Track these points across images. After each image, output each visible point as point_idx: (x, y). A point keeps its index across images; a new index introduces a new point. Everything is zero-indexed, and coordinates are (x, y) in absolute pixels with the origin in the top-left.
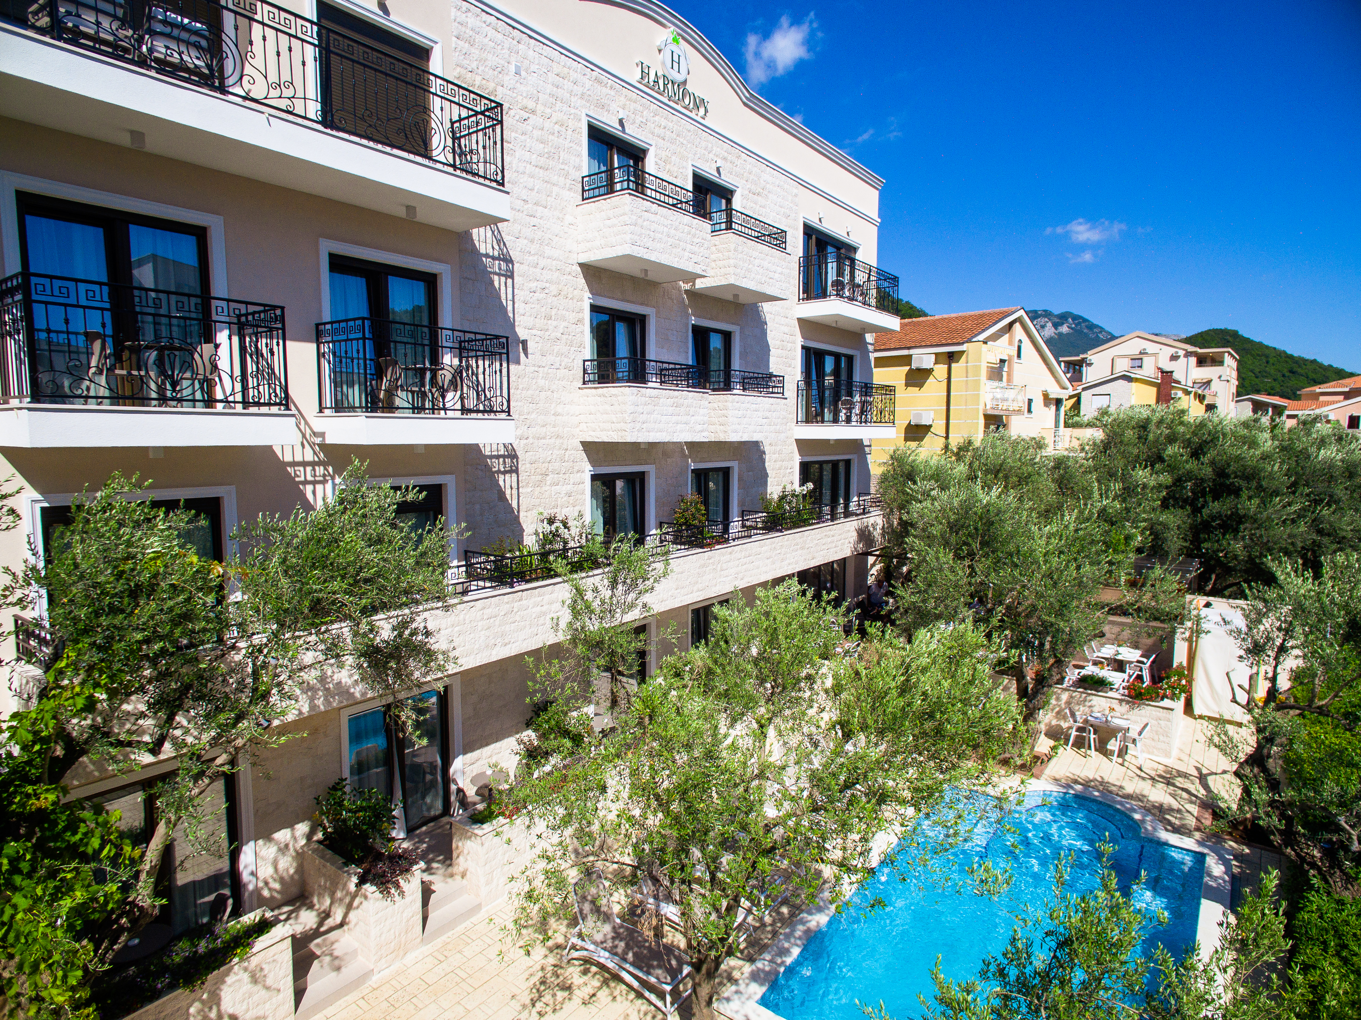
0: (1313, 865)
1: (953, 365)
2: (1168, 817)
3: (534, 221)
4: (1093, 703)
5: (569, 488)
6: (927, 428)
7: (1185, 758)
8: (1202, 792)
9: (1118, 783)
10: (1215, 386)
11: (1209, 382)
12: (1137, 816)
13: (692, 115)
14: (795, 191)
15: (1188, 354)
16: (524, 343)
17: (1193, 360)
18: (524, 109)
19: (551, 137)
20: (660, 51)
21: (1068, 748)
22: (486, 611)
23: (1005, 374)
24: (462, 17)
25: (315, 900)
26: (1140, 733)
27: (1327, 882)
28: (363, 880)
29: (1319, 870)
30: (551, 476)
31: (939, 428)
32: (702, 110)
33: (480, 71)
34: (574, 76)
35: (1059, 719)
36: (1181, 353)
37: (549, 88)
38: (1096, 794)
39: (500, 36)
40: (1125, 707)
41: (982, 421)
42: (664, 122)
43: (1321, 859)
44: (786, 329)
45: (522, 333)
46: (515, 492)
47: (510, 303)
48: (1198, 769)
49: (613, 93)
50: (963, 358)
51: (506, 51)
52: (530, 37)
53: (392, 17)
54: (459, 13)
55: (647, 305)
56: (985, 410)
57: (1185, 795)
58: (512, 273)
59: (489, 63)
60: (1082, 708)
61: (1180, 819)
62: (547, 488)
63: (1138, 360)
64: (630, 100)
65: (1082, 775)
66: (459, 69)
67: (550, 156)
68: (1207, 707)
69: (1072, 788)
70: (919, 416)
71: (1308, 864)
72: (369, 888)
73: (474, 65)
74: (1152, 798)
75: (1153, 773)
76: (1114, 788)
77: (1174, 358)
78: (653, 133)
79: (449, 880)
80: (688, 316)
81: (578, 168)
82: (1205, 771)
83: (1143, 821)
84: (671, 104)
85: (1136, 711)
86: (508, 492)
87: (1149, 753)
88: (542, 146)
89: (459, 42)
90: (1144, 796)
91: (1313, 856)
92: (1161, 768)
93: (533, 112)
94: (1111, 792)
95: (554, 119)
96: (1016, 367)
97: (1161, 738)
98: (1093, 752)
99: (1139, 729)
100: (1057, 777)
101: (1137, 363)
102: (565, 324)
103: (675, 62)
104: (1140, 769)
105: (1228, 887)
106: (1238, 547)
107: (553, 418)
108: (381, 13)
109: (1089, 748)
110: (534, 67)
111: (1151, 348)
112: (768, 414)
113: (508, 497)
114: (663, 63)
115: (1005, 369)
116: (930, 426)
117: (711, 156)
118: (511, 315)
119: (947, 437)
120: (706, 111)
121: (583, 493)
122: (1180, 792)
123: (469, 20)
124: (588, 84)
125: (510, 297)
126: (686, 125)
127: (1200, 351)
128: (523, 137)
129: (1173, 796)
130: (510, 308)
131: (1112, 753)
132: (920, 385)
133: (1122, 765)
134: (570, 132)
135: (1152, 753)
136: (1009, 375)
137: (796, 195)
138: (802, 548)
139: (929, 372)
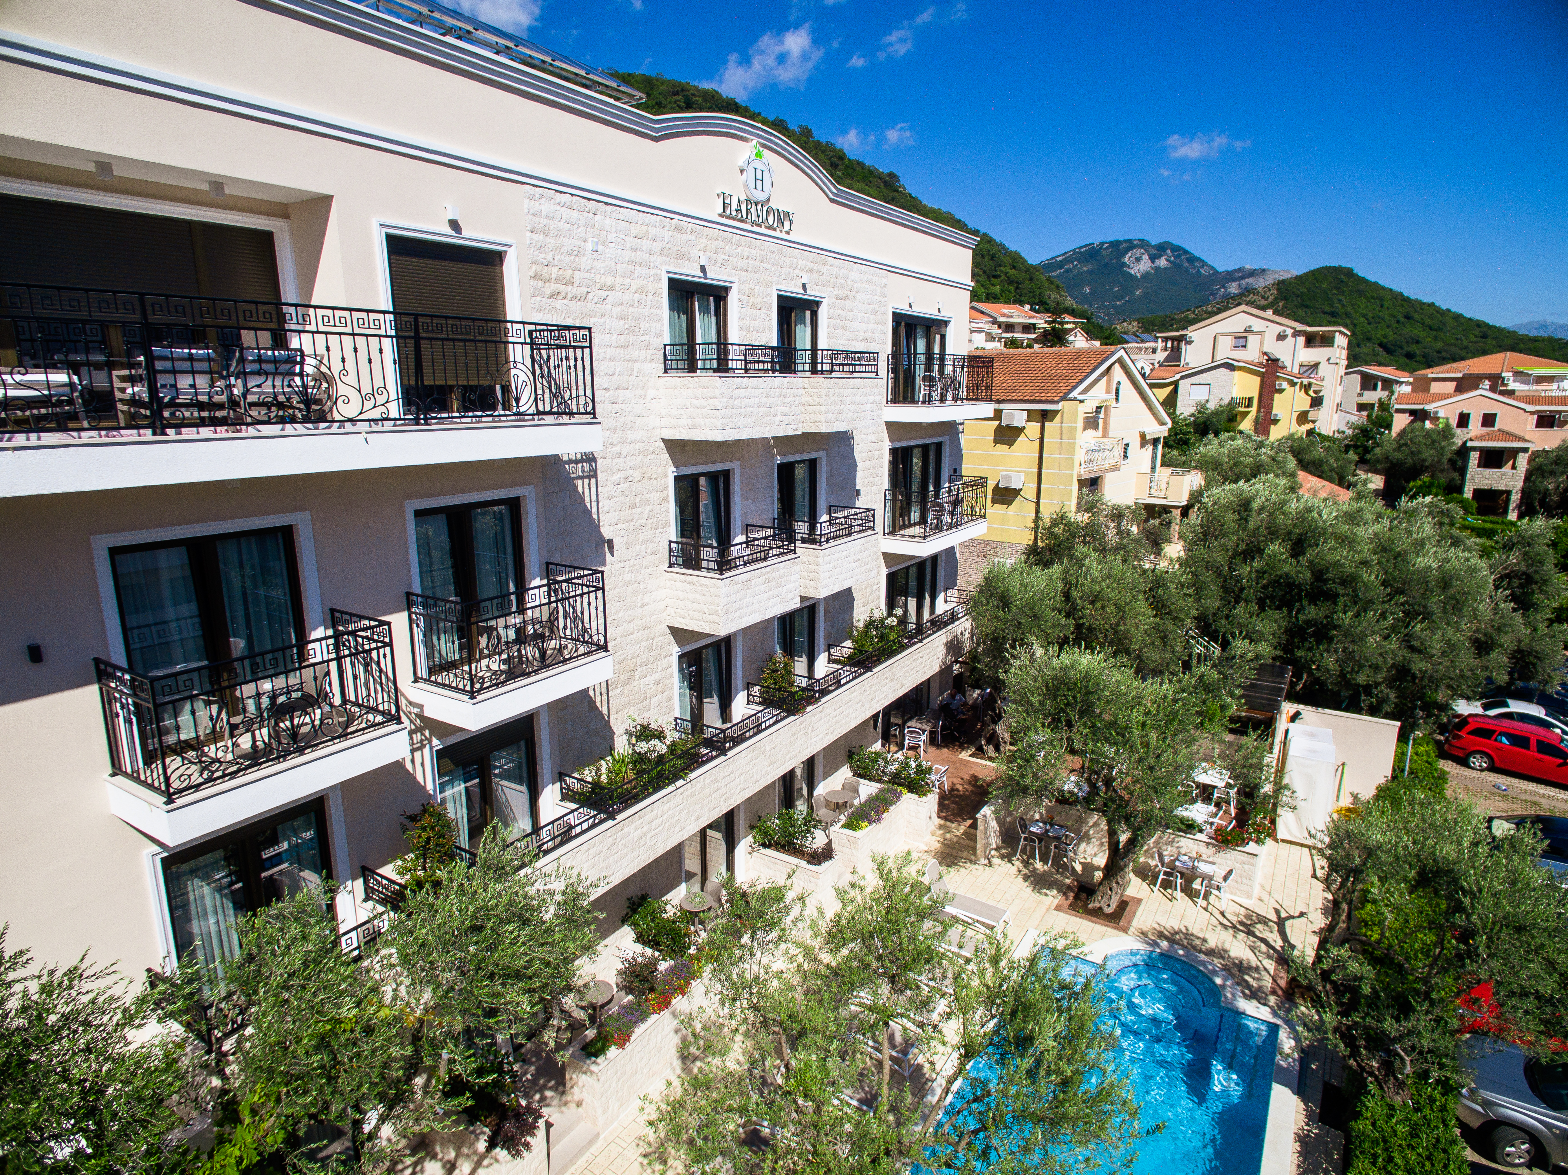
0: (1371, 1074)
1: (1047, 424)
2: (1247, 977)
3: (616, 407)
4: (1181, 844)
5: (657, 676)
6: (1016, 492)
7: (1265, 897)
8: (1278, 943)
9: (1201, 935)
10: (1323, 369)
11: (1316, 365)
12: (1218, 981)
13: (777, 234)
14: (884, 281)
15: (1296, 334)
16: (610, 543)
17: (1301, 340)
18: (603, 288)
19: (631, 310)
20: (742, 171)
21: (1156, 889)
22: (591, 851)
23: (1101, 422)
24: (535, 206)
25: (438, 1149)
26: (1225, 878)
27: (1381, 1088)
28: (492, 1144)
29: (1376, 1078)
30: (640, 669)
31: (1029, 492)
32: (787, 224)
33: (556, 262)
34: (653, 231)
35: (1147, 857)
36: (1289, 332)
37: (628, 255)
38: (1181, 952)
39: (575, 214)
40: (1212, 850)
41: (1075, 486)
42: (746, 252)
43: (1378, 1069)
44: (873, 437)
45: (607, 532)
46: (605, 697)
47: (594, 504)
48: (1277, 912)
49: (693, 237)
50: (1058, 418)
51: (582, 229)
52: (606, 204)
53: (465, 233)
54: (533, 202)
55: (732, 460)
56: (1079, 475)
57: (1263, 947)
58: (596, 471)
59: (565, 249)
60: (1170, 849)
61: (1259, 979)
62: (637, 683)
63: (1241, 340)
64: (711, 239)
65: (1168, 926)
66: (534, 267)
67: (630, 331)
68: (1290, 833)
69: (1158, 945)
70: (1009, 478)
71: (1367, 1072)
72: (501, 1153)
73: (549, 257)
74: (1232, 954)
75: (1234, 919)
76: (1198, 942)
77: (1281, 337)
78: (735, 268)
79: (564, 1109)
80: (773, 457)
81: (659, 335)
82: (1283, 915)
83: (1223, 986)
84: (756, 229)
85: (1222, 854)
86: (598, 700)
87: (1232, 893)
88: (622, 322)
89: (535, 236)
90: (1226, 951)
91: (1372, 1066)
92: (1243, 911)
93: (612, 288)
94: (1194, 947)
95: (633, 289)
96: (1113, 412)
97: (1245, 881)
98: (1179, 894)
99: (1224, 873)
100: (1145, 929)
101: (1241, 342)
102: (649, 508)
103: (759, 180)
104: (1222, 914)
105: (1297, 1068)
106: (1330, 661)
107: (640, 610)
108: (453, 233)
109: (1176, 889)
110: (612, 237)
111: (1257, 325)
112: (859, 556)
113: (598, 705)
114: (746, 185)
115: (1102, 416)
116: (1020, 490)
117: (796, 272)
118: (595, 516)
119: (1038, 503)
120: (791, 223)
121: (671, 677)
122: (1259, 943)
123: (543, 208)
124: (667, 235)
125: (594, 498)
126: (771, 246)
127: (1309, 329)
128: (602, 320)
129: (1253, 949)
130: (594, 510)
131: (1198, 893)
132: (1011, 443)
133: (1206, 909)
134: (650, 297)
135: (1235, 894)
136: (1106, 422)
137: (885, 286)
138: (892, 680)
139: (1019, 431)
